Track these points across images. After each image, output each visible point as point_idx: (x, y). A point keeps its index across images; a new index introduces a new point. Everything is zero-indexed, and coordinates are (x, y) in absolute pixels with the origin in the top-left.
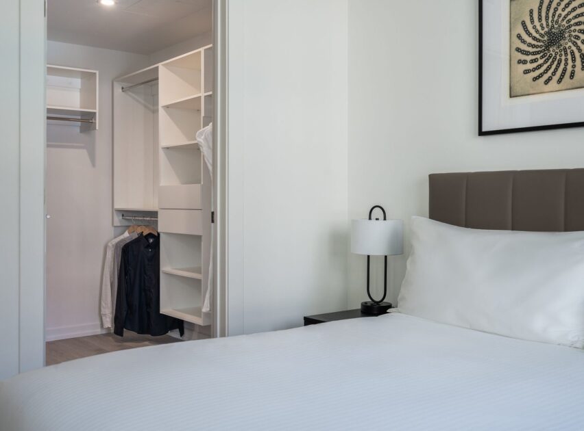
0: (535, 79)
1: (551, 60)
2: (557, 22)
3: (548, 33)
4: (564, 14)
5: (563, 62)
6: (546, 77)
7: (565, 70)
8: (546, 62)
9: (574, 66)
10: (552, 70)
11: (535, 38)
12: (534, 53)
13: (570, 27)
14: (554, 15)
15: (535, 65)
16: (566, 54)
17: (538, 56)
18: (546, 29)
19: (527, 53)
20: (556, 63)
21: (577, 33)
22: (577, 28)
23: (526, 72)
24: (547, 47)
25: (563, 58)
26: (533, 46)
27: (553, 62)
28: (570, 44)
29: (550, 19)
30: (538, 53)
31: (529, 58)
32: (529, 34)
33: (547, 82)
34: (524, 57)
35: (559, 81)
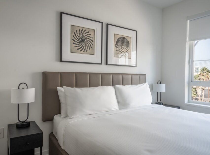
0: (78, 49)
1: (82, 45)
2: (83, 36)
3: (81, 38)
4: (85, 35)
5: (85, 47)
6: (81, 49)
7: (85, 49)
8: (81, 45)
9: (87, 49)
10: (82, 48)
11: (78, 38)
12: (77, 42)
13: (86, 39)
14: (83, 34)
15: (78, 45)
16: (85, 45)
17: (79, 43)
18: (81, 37)
19: (76, 42)
20: (83, 46)
21: (88, 41)
22: (88, 40)
23: (75, 47)
24: (81, 42)
25: (85, 46)
26: (77, 40)
27: (82, 46)
28: (86, 43)
29: (82, 35)
30: (78, 42)
31: (76, 43)
32: (76, 37)
33: (81, 51)
34: (75, 42)
35: (84, 51)
